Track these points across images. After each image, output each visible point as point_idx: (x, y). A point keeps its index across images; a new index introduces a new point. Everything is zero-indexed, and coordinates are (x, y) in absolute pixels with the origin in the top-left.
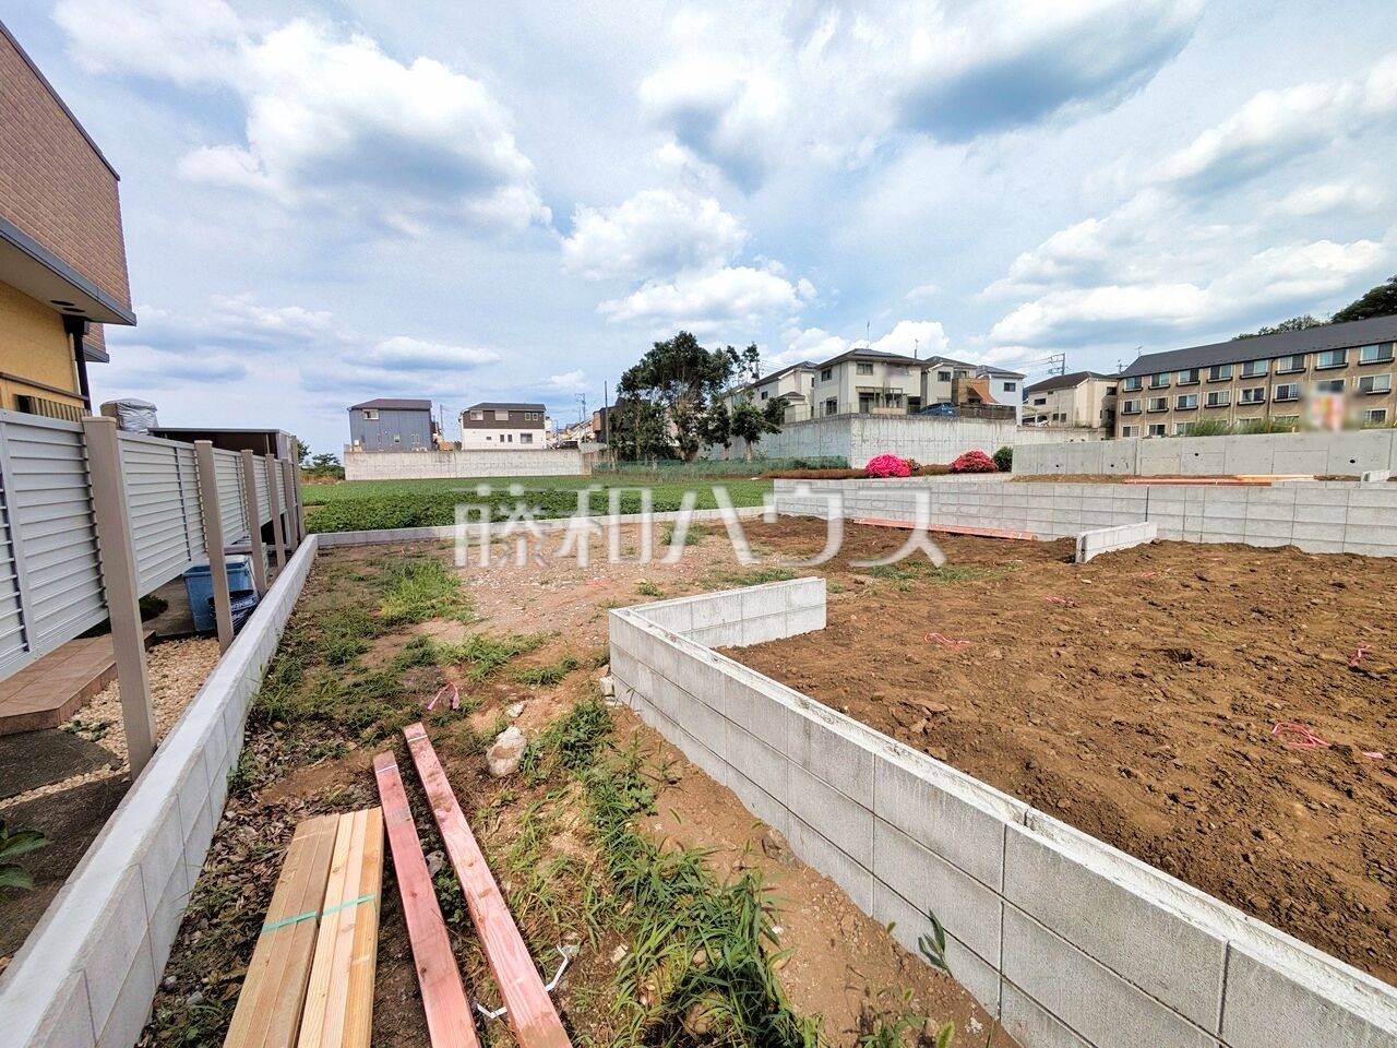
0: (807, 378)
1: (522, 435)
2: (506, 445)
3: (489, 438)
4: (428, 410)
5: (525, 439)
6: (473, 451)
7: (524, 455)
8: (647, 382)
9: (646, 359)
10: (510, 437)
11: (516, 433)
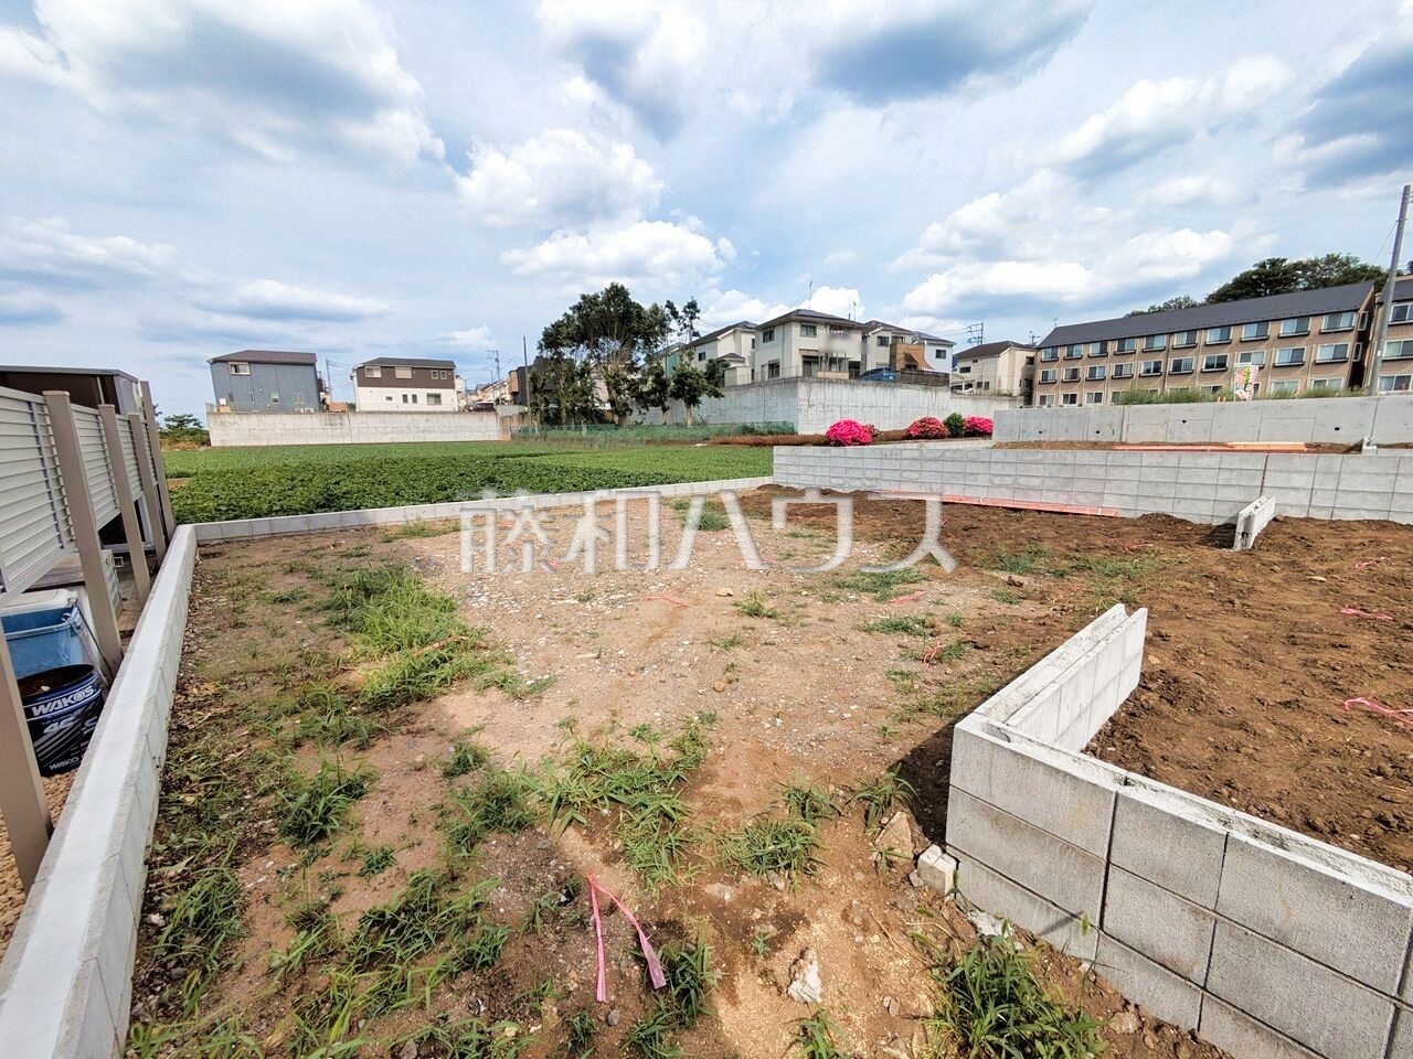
0: (747, 339)
1: (429, 395)
2: (410, 406)
3: (389, 398)
4: (313, 365)
5: (432, 400)
6: (370, 413)
7: (433, 418)
8: (572, 339)
9: (570, 313)
10: (414, 397)
11: (422, 393)
